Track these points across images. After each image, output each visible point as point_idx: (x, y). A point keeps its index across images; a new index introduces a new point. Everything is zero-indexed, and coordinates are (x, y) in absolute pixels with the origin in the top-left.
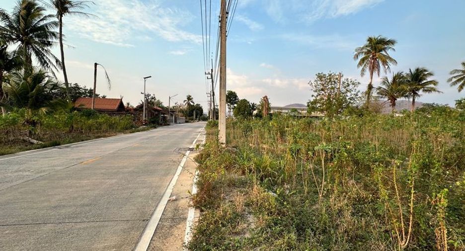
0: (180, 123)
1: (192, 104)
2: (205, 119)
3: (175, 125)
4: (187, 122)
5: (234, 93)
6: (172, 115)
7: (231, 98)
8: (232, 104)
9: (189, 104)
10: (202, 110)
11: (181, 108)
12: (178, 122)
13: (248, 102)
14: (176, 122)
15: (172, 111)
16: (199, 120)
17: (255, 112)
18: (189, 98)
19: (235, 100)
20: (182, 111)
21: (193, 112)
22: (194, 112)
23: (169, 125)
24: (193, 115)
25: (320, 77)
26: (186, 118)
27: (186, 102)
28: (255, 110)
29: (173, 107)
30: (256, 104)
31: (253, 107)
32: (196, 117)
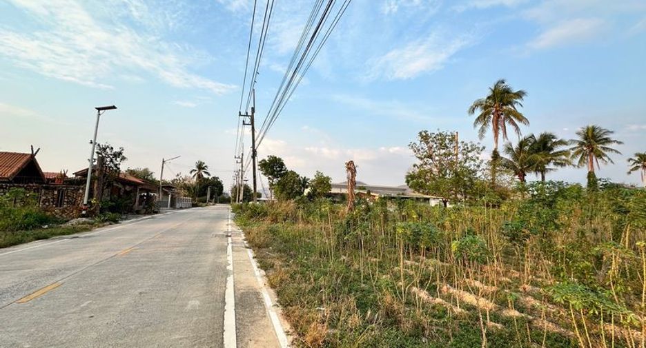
0: (181, 208)
1: (205, 176)
2: (226, 201)
3: (170, 213)
4: (194, 205)
5: (280, 159)
6: (166, 194)
7: (273, 167)
8: (275, 176)
9: (200, 176)
10: (222, 187)
11: (186, 182)
12: (178, 205)
13: (298, 176)
14: (173, 206)
15: (167, 188)
16: (216, 202)
17: (307, 191)
18: (201, 167)
19: (281, 170)
20: (187, 188)
21: (206, 189)
22: (209, 189)
23: (156, 213)
24: (206, 194)
25: (425, 137)
26: (194, 200)
27: (193, 173)
28: (307, 187)
29: (173, 181)
30: (308, 179)
31: (304, 183)
32: (211, 197)
